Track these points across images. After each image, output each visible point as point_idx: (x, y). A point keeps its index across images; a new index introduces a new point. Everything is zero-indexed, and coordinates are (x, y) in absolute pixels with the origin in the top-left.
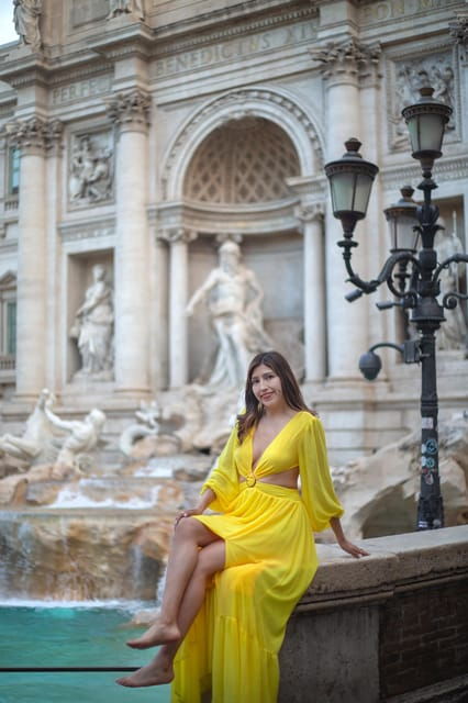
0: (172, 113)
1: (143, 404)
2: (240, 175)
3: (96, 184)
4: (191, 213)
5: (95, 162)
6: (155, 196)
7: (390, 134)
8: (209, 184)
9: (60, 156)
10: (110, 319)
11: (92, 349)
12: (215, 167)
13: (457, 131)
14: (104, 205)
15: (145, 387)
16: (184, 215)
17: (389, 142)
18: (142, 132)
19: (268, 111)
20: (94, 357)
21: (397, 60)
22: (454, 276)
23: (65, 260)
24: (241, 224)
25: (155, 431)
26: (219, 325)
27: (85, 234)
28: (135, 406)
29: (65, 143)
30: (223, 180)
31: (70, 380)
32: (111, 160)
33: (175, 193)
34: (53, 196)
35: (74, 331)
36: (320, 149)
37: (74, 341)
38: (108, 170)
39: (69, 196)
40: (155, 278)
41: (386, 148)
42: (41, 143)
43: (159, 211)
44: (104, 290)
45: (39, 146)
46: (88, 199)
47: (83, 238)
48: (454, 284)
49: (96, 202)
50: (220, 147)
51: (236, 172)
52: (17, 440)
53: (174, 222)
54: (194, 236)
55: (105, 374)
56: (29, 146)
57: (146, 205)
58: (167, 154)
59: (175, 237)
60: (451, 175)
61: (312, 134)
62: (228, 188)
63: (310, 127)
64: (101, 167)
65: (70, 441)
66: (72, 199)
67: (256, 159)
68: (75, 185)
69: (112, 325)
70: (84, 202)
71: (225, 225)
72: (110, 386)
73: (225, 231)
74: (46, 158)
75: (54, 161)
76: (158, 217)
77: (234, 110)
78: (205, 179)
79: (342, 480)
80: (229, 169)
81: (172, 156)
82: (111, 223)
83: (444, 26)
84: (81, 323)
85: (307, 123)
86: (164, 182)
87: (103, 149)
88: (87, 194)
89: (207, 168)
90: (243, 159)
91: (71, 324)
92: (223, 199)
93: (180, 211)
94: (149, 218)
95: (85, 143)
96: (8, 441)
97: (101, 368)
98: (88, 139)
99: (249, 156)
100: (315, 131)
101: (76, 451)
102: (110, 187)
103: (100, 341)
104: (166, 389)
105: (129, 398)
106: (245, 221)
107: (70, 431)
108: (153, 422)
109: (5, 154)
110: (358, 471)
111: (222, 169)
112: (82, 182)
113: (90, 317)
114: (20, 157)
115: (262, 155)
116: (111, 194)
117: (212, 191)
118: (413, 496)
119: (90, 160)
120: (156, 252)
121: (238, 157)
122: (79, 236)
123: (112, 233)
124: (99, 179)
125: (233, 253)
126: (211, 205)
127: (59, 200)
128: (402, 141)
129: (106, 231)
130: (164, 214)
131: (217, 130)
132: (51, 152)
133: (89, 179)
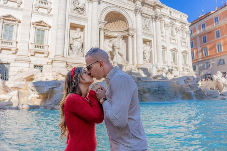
3: (80, 9)
6: (99, 18)
10: (83, 42)
14: (83, 15)
20: (77, 50)
21: (143, 16)
23: (69, 24)
31: (69, 55)
33: (103, 19)
35: (71, 42)
36: (133, 24)
46: (76, 11)
47: (75, 20)
55: (81, 55)
66: (72, 10)
68: (73, 7)
69: (83, 44)
81: (103, 12)
84: (74, 41)
86: (101, 16)
94: (98, 22)
102: (84, 11)
112: (76, 7)
113: (77, 40)
116: (84, 13)
129: (83, 21)
130: (101, 23)
131: (112, 11)
133: (79, 7)
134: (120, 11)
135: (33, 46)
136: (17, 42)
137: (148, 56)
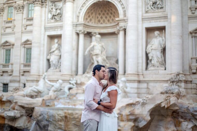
1: (71, 79)
2: (99, 16)
3: (57, 16)
4: (85, 26)
5: (56, 9)
6: (75, 20)
7: (145, 8)
8: (90, 18)
9: (46, 7)
10: (60, 54)
11: (54, 63)
12: (92, 13)
13: (164, 8)
14: (59, 22)
15: (71, 74)
16: (83, 26)
17: (145, 10)
18: (72, 2)
20: (54, 65)
22: (162, 48)
23: (46, 37)
24: (99, 30)
25: (75, 86)
26: (94, 57)
27: (53, 30)
28: (69, 79)
29: (47, 3)
30: (94, 17)
31: (47, 71)
32: (62, 9)
33: (81, 20)
34: (43, 19)
35: (48, 57)
36: (125, 11)
37: (48, 60)
38: (61, 12)
39: (48, 18)
40: (75, 43)
41: (144, 12)
42: (41, 3)
43: (77, 25)
44: (58, 46)
45: (40, 4)
46: (54, 20)
47: (52, 31)
48: (162, 50)
49: (56, 21)
50: (94, 8)
51: (98, 15)
52: (37, 88)
53: (80, 28)
54: (86, 32)
55: (58, 70)
56: (37, 4)
57: (73, 23)
58: (79, 9)
59: (81, 32)
60: (162, 20)
61: (123, 7)
62: (95, 20)
63: (122, 5)
64: (58, 11)
65: (53, 89)
66: (49, 20)
67: (103, 12)
68: (50, 16)
69: (60, 56)
71: (94, 30)
72: (59, 73)
73: (94, 31)
74: (42, 7)
75: (44, 9)
76: (76, 26)
78: (89, 17)
79: (145, 101)
80: (96, 14)
81: (81, 10)
82: (61, 27)
84: (51, 55)
85: (121, 3)
86: (78, 16)
87: (59, 6)
88: (53, 18)
89: (90, 14)
90: (100, 12)
91: (48, 55)
92: (93, 22)
93: (83, 25)
94: (73, 26)
95: (54, 4)
96: (35, 88)
97: (56, 68)
98: (54, 3)
99: (102, 11)
100: (124, 5)
101: (55, 91)
102: (61, 17)
103: (57, 60)
104: (77, 75)
105: (67, 77)
106: (100, 29)
108: (74, 84)
109: (27, 5)
110: (149, 99)
111: (94, 14)
112: (52, 15)
113: (53, 53)
114: (34, 7)
115: (105, 11)
116: (61, 19)
117: (91, 20)
118: (164, 106)
119: (55, 9)
120: (75, 36)
121: (98, 11)
122: (51, 30)
123: (62, 30)
124: (58, 15)
125: (99, 38)
126: (90, 24)
127: (45, 20)
128: (148, 10)
129: (59, 29)
130: (78, 25)
131: (94, 3)
132: (43, 6)
133: (55, 14)
135: (22, 66)
136: (12, 64)
137: (155, 55)
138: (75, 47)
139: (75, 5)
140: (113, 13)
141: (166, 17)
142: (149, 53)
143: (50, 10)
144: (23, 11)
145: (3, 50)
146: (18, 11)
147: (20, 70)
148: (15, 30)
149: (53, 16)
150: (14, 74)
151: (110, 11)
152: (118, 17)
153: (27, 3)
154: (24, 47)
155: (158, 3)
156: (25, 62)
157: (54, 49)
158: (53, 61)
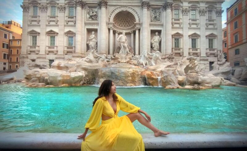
0: (111, 7)
2: (119, 22)
4: (114, 25)
6: (108, 21)
8: (115, 22)
9: (85, 10)
10: (96, 41)
11: (92, 46)
12: (116, 19)
19: (130, 11)
20: (92, 48)
21: (152, 8)
22: (159, 41)
23: (86, 29)
26: (122, 44)
29: (86, 7)
31: (87, 51)
33: (112, 20)
34: (83, 17)
35: (88, 42)
36: (140, 19)
38: (97, 14)
39: (87, 18)
40: (107, 35)
41: (150, 21)
43: (109, 23)
45: (81, 6)
47: (90, 26)
49: (93, 19)
50: (118, 16)
53: (111, 26)
54: (114, 30)
56: (79, 5)
57: (106, 22)
58: (110, 14)
59: (111, 29)
60: (160, 27)
63: (138, 15)
68: (88, 16)
70: (91, 19)
75: (84, 10)
76: (108, 24)
77: (124, 9)
80: (118, 20)
83: (162, 4)
84: (90, 41)
86: (109, 19)
87: (95, 10)
90: (121, 19)
91: (87, 41)
92: (117, 24)
93: (112, 24)
95: (91, 9)
102: (96, 17)
103: (94, 45)
107: (101, 58)
109: (68, 8)
113: (92, 40)
114: (77, 7)
116: (97, 19)
119: (92, 12)
120: (107, 30)
124: (95, 15)
127: (85, 17)
128: (152, 20)
129: (96, 25)
131: (120, 12)
132: (83, 8)
133: (92, 15)
134: (127, 10)
135: (66, 48)
136: (57, 47)
137: (156, 45)
138: (108, 37)
139: (107, 11)
140: (128, 21)
141: (162, 25)
142: (153, 44)
143: (88, 12)
144: (65, 11)
145: (48, 36)
146: (60, 10)
147: (64, 51)
148: (58, 23)
149: (91, 16)
150: (59, 53)
151: (127, 20)
152: (135, 22)
153: (68, 6)
154: (67, 36)
155: (157, 17)
156: (68, 46)
157: (93, 38)
158: (92, 45)
